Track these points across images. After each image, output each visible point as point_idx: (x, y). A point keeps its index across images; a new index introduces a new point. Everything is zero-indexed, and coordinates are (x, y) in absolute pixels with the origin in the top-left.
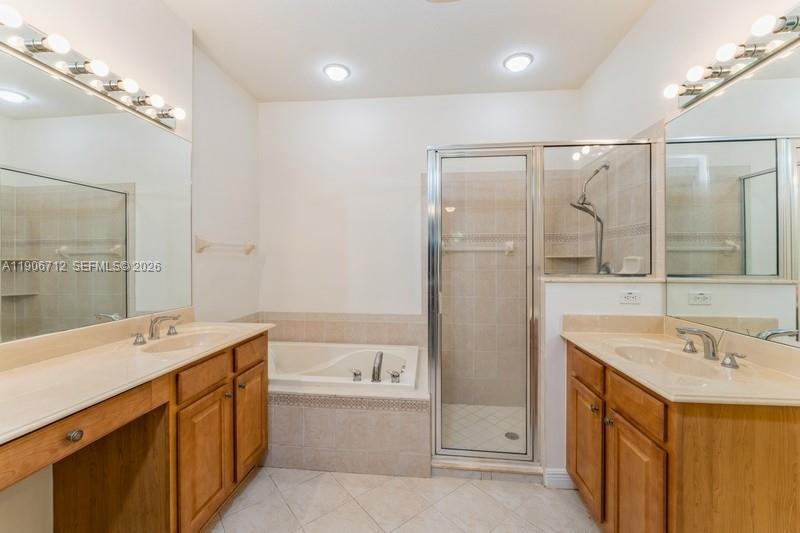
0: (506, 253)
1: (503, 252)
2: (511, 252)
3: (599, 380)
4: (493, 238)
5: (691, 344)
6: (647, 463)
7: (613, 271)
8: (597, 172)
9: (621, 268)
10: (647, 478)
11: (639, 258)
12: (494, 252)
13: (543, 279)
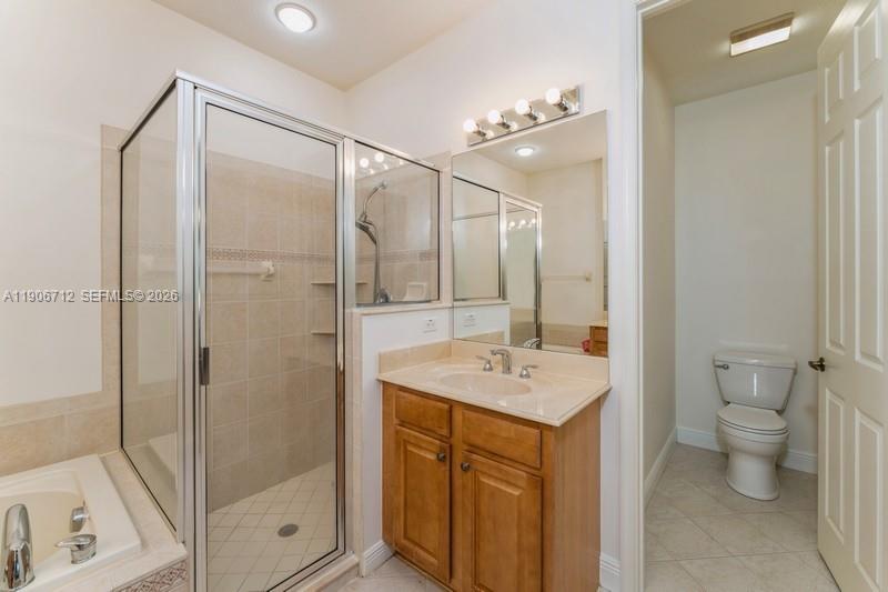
0: (263, 277)
1: (258, 275)
2: (271, 275)
3: (445, 423)
4: (241, 255)
5: (489, 362)
6: (519, 497)
7: (391, 299)
8: (376, 190)
9: (404, 295)
10: (520, 512)
11: (425, 284)
12: (244, 274)
13: (356, 311)
